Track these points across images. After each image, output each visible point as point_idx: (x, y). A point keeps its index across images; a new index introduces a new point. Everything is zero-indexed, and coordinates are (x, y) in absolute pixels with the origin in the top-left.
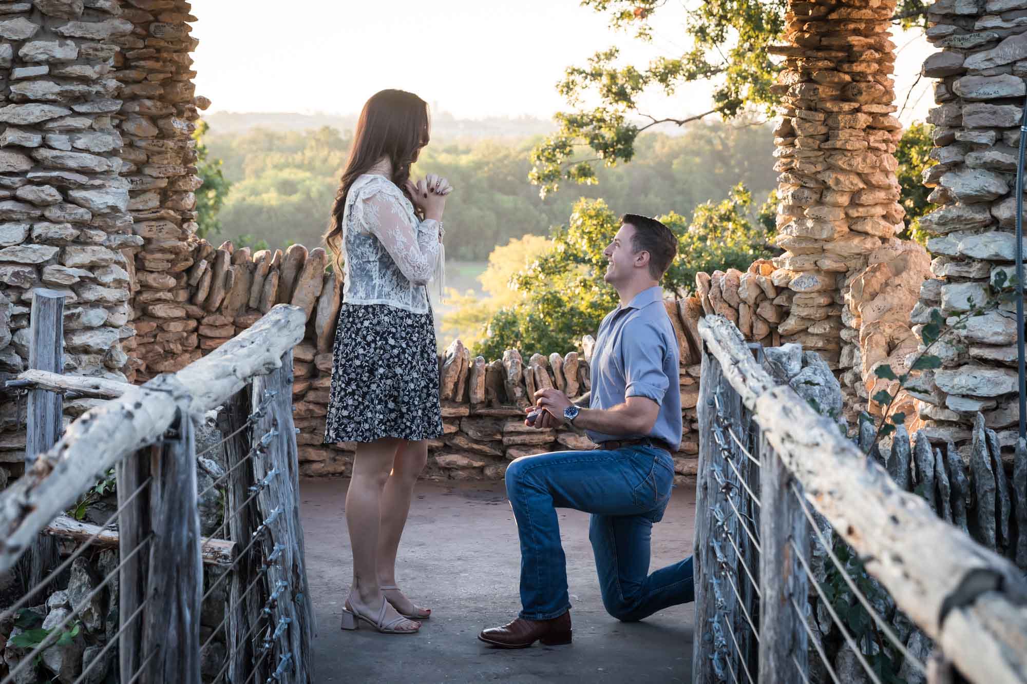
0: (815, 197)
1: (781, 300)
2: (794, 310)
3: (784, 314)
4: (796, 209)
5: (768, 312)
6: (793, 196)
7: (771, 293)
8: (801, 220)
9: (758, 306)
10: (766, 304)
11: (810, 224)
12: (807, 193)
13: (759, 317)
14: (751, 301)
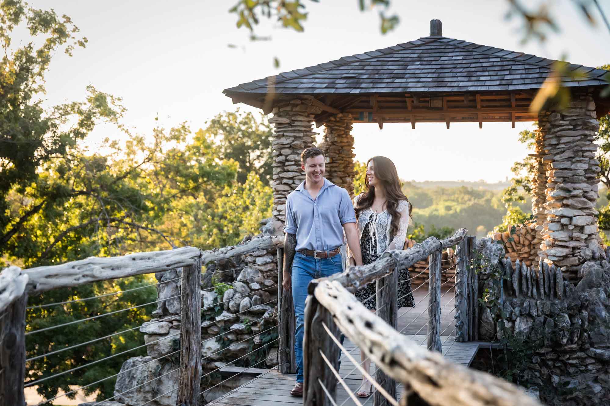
0: (542, 201)
1: (533, 233)
2: (537, 236)
3: (534, 238)
4: (537, 205)
5: (529, 237)
6: (536, 201)
7: (530, 231)
8: (539, 208)
9: (526, 235)
10: (528, 235)
11: (541, 209)
12: (540, 200)
13: (526, 239)
14: (524, 234)
